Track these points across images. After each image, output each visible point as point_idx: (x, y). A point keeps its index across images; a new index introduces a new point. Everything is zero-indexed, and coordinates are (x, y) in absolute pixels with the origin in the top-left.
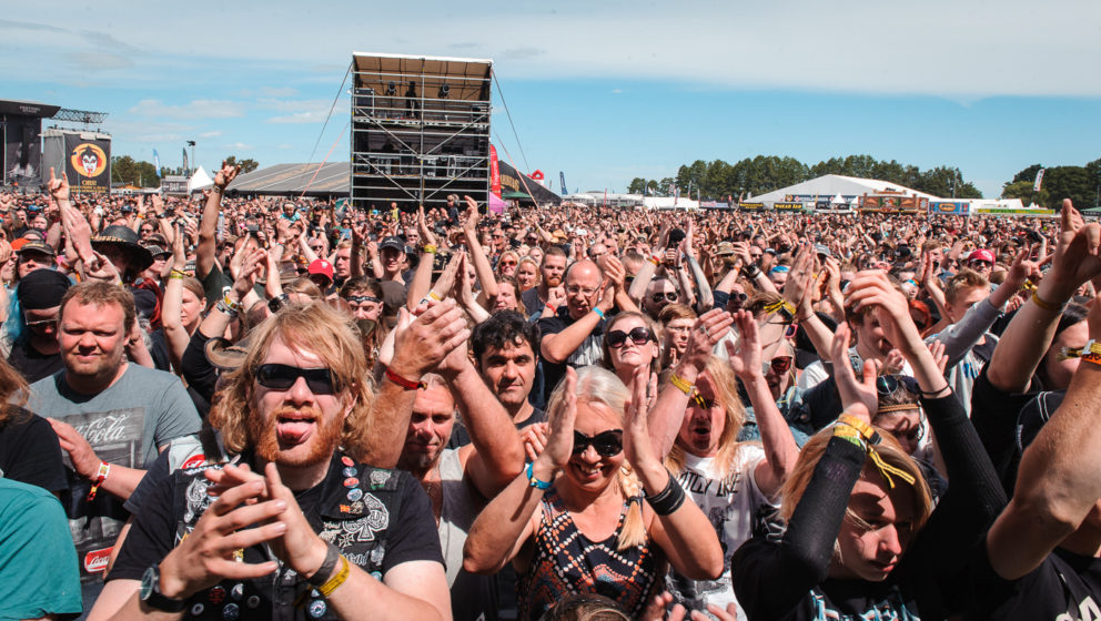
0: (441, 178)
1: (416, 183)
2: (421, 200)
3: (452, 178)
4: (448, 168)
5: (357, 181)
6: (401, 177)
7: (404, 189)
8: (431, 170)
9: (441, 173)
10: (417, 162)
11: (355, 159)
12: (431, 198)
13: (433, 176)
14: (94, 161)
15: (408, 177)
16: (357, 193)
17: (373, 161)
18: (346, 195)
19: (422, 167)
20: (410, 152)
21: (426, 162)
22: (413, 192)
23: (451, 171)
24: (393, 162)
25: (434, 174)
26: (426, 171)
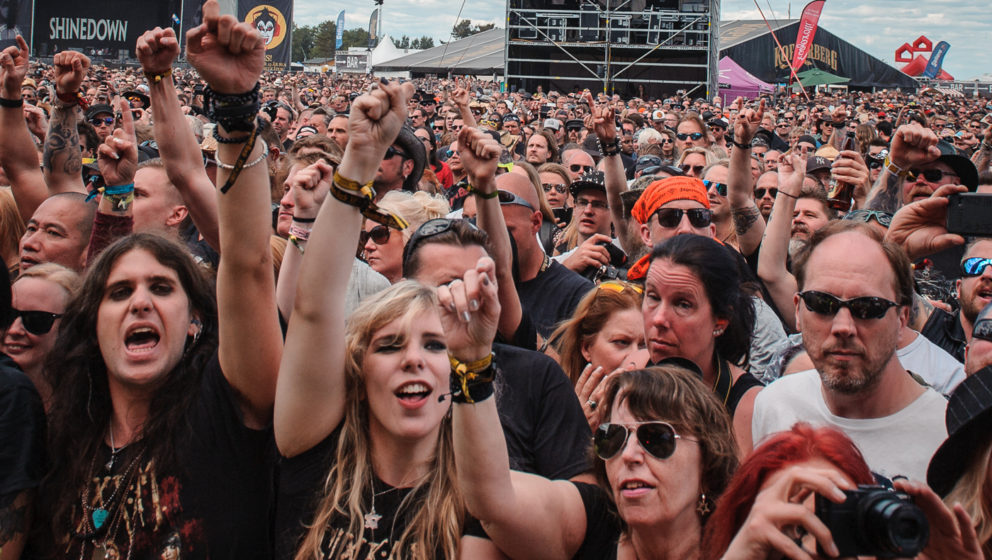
0: (636, 47)
1: (597, 54)
2: (605, 80)
3: (653, 46)
4: (649, 30)
5: (513, 51)
6: (578, 45)
7: (581, 62)
8: (622, 34)
9: (638, 38)
10: (603, 22)
11: (513, 19)
12: (619, 77)
13: (625, 43)
14: (270, 29)
15: (589, 44)
16: (513, 68)
17: (541, 22)
18: (499, 72)
19: (608, 29)
20: (594, 9)
21: (615, 23)
22: (593, 67)
23: (653, 35)
24: (572, 22)
25: (626, 40)
26: (615, 37)
